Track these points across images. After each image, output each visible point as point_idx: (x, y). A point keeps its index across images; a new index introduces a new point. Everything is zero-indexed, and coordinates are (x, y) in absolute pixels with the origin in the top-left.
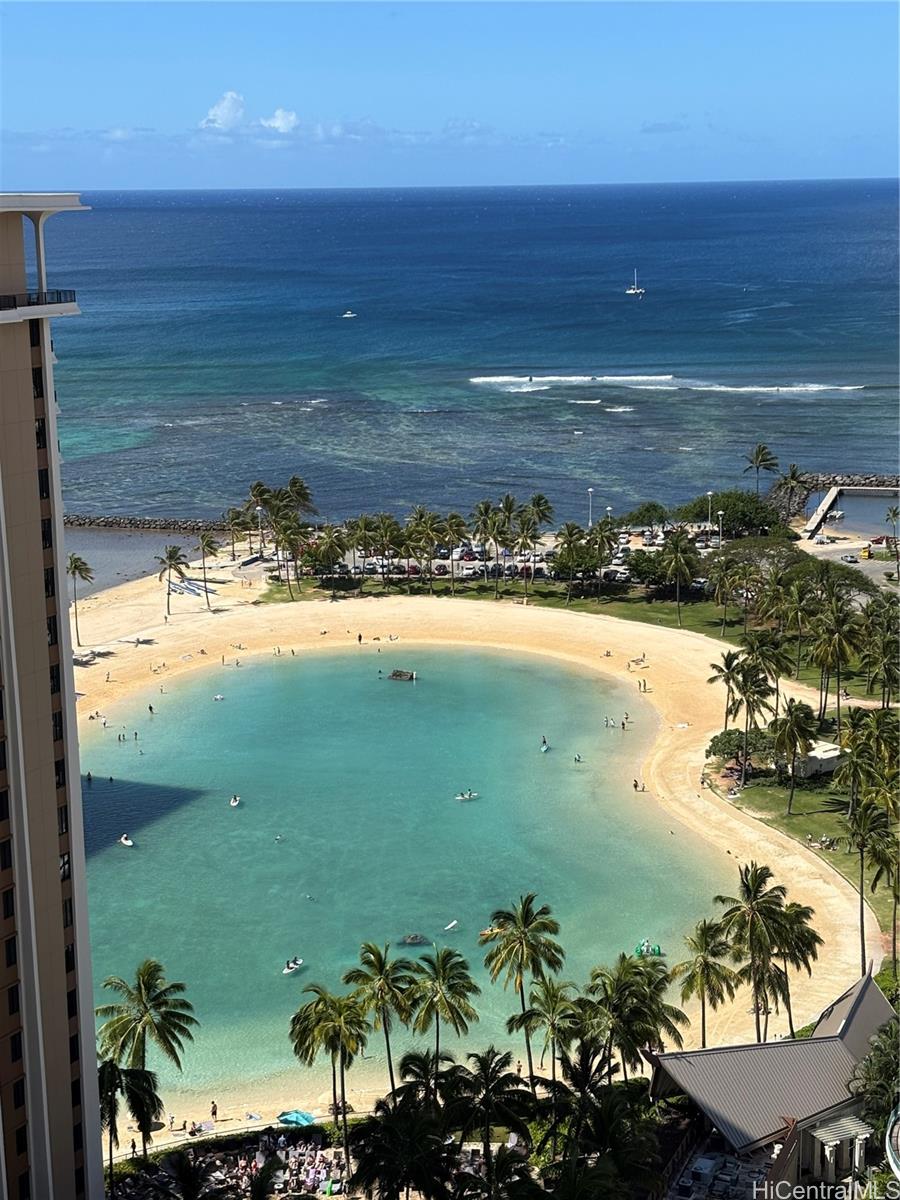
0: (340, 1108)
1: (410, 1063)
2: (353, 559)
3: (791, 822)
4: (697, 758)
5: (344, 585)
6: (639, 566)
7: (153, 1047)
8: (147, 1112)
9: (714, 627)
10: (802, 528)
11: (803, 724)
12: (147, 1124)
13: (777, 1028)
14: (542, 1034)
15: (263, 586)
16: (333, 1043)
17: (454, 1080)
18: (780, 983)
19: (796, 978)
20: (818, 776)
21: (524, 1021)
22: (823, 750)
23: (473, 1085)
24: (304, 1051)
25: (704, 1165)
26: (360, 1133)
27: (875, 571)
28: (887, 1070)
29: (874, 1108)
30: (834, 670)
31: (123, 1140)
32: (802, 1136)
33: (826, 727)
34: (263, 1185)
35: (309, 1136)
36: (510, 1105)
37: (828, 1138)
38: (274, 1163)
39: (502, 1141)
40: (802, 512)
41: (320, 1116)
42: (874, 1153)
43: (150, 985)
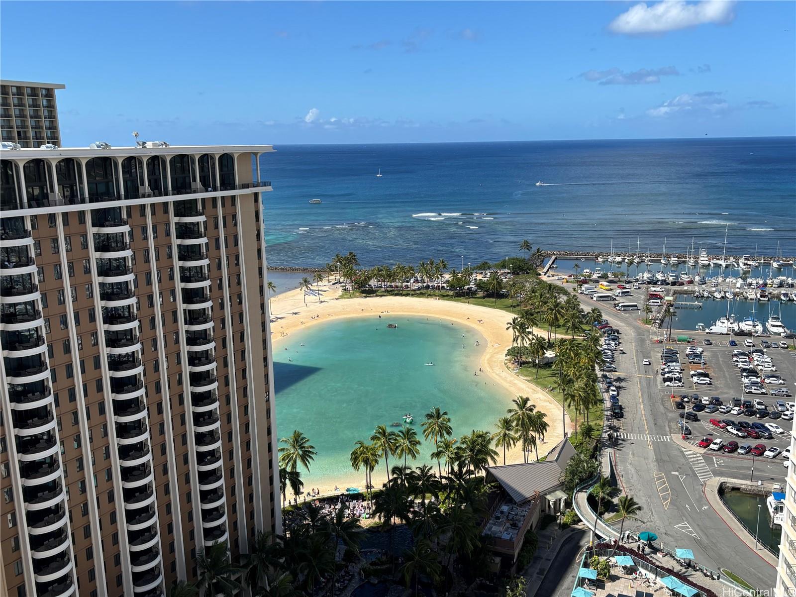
0: (369, 487)
1: (395, 470)
2: (373, 283)
3: (537, 381)
4: (502, 357)
5: (370, 292)
6: (480, 285)
7: (299, 463)
8: (297, 485)
9: (507, 308)
10: (541, 271)
11: (541, 345)
12: (297, 492)
13: (532, 458)
14: (444, 459)
15: (340, 292)
16: (366, 462)
17: (411, 477)
18: (533, 441)
20: (548, 364)
21: (437, 455)
22: (549, 354)
23: (419, 478)
24: (356, 466)
25: (505, 508)
26: (377, 496)
27: (569, 287)
28: (573, 473)
29: (569, 487)
30: (554, 324)
31: (288, 498)
32: (541, 498)
33: (550, 346)
34: (340, 515)
35: (358, 497)
36: (432, 486)
37: (551, 498)
38: (344, 507)
39: (429, 499)
40: (542, 265)
41: (362, 489)
42: (568, 504)
43: (298, 440)
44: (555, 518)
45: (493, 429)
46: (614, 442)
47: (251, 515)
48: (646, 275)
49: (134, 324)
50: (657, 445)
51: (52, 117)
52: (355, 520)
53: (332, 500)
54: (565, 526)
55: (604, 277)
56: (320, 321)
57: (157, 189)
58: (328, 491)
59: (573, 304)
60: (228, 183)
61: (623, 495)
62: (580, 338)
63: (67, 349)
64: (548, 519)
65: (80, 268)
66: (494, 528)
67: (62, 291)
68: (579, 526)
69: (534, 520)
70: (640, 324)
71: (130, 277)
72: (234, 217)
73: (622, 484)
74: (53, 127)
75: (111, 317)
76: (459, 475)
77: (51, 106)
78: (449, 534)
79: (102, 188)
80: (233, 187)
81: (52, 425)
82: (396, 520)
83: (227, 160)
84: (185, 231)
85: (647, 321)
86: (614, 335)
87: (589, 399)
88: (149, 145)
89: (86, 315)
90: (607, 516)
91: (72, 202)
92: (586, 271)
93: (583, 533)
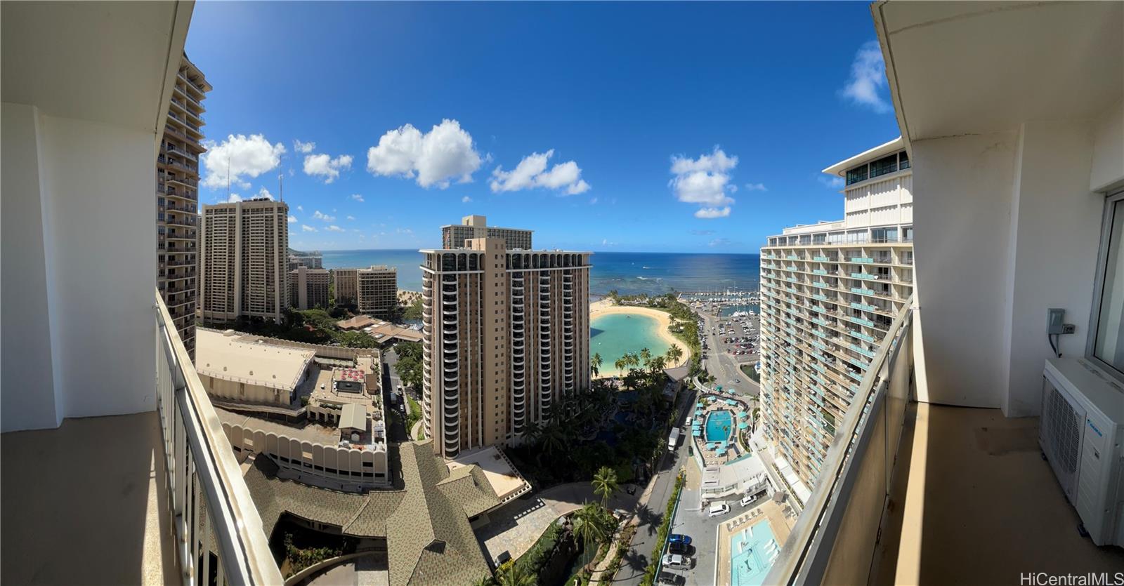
0: (621, 375)
1: (631, 369)
2: (623, 301)
3: (678, 338)
4: (667, 329)
5: (622, 304)
6: (658, 303)
7: (597, 365)
8: (597, 373)
9: (668, 311)
10: (678, 298)
11: (679, 325)
12: (596, 375)
13: (678, 365)
14: (648, 366)
15: (611, 304)
16: (621, 366)
17: (636, 372)
18: (678, 360)
19: (680, 359)
20: (681, 332)
21: (646, 365)
22: (682, 328)
23: (639, 373)
24: (617, 367)
25: (669, 384)
26: (624, 379)
27: (687, 304)
28: (692, 370)
29: (691, 375)
30: (683, 317)
31: (593, 377)
32: (682, 380)
33: (682, 325)
34: (611, 385)
35: (618, 379)
36: (644, 376)
37: (685, 380)
38: (613, 382)
39: (643, 381)
40: (678, 296)
41: (619, 376)
42: (691, 381)
43: (597, 356)
44: (687, 387)
45: (665, 356)
46: (705, 358)
47: (581, 381)
48: (711, 299)
49: (549, 309)
50: (720, 356)
51: (530, 240)
52: (617, 388)
53: (608, 379)
54: (690, 389)
55: (698, 300)
56: (604, 314)
57: (559, 265)
58: (606, 376)
59: (688, 310)
60: (580, 264)
61: (709, 375)
62: (691, 322)
63: (530, 315)
64: (684, 387)
65: (535, 289)
66: (666, 392)
67: (530, 296)
68: (695, 389)
69: (680, 388)
70: (710, 316)
71: (549, 294)
72: (581, 276)
73: (709, 371)
74: (530, 244)
75: (543, 306)
76: (653, 372)
77: (530, 237)
78: (650, 394)
79: (543, 264)
80: (581, 266)
81: (523, 339)
82: (631, 388)
83: (580, 256)
84: (566, 280)
85: (713, 315)
86: (703, 320)
87: (696, 343)
88: (558, 250)
89: (536, 305)
90: (705, 384)
91: (535, 268)
92: (692, 298)
93: (696, 391)
